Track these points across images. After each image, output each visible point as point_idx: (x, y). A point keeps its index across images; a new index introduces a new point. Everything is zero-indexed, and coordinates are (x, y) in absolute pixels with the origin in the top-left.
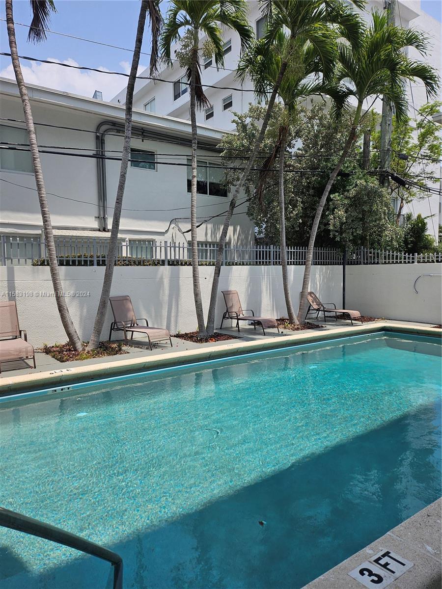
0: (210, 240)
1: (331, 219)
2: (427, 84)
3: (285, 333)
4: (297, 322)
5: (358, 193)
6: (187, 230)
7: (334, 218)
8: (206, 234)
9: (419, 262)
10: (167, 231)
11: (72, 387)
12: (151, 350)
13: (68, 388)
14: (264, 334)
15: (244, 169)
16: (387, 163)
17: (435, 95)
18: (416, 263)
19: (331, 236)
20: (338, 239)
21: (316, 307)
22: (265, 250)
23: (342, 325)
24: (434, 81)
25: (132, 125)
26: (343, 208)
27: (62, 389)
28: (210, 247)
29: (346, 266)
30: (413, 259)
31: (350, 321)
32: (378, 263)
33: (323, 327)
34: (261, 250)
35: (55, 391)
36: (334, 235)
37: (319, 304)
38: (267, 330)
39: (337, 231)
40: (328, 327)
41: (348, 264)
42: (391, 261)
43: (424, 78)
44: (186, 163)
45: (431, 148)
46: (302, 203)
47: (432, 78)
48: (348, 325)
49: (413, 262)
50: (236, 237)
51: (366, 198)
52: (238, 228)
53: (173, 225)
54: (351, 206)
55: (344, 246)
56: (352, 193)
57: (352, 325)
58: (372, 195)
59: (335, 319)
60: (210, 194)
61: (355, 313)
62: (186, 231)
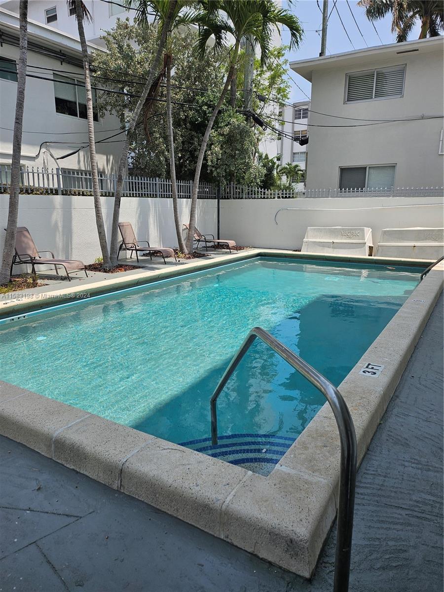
0: (83, 169)
1: (209, 155)
2: (293, 35)
3: (182, 262)
4: (186, 251)
5: (231, 131)
6: (62, 156)
7: (212, 153)
8: (79, 162)
9: (279, 198)
10: (38, 156)
11: (28, 315)
12: (70, 281)
13: (24, 317)
14: (165, 263)
15: (140, 97)
16: (249, 103)
17: (297, 47)
18: (276, 199)
19: (209, 171)
20: (215, 174)
21: (197, 238)
22: (140, 181)
23: (223, 254)
24: (299, 33)
25: (28, 38)
26: (219, 144)
27: (19, 318)
28: (86, 175)
29: (220, 200)
30: (274, 194)
31: (229, 250)
32: (242, 198)
33: (208, 255)
34: (131, 181)
35: (13, 320)
36: (211, 170)
37: (199, 235)
38: (167, 260)
39: (213, 167)
40: (213, 256)
41: (222, 199)
42: (256, 196)
43: (292, 28)
44: (53, 79)
45: (279, 90)
46: (181, 135)
47: (297, 30)
48: (226, 253)
49: (274, 198)
50: (109, 167)
51: (239, 137)
52: (112, 158)
53: (43, 150)
54: (225, 143)
55: (219, 181)
56: (227, 130)
57: (230, 253)
58: (244, 133)
59: (214, 249)
60: (80, 117)
61: (232, 243)
62: (60, 157)
